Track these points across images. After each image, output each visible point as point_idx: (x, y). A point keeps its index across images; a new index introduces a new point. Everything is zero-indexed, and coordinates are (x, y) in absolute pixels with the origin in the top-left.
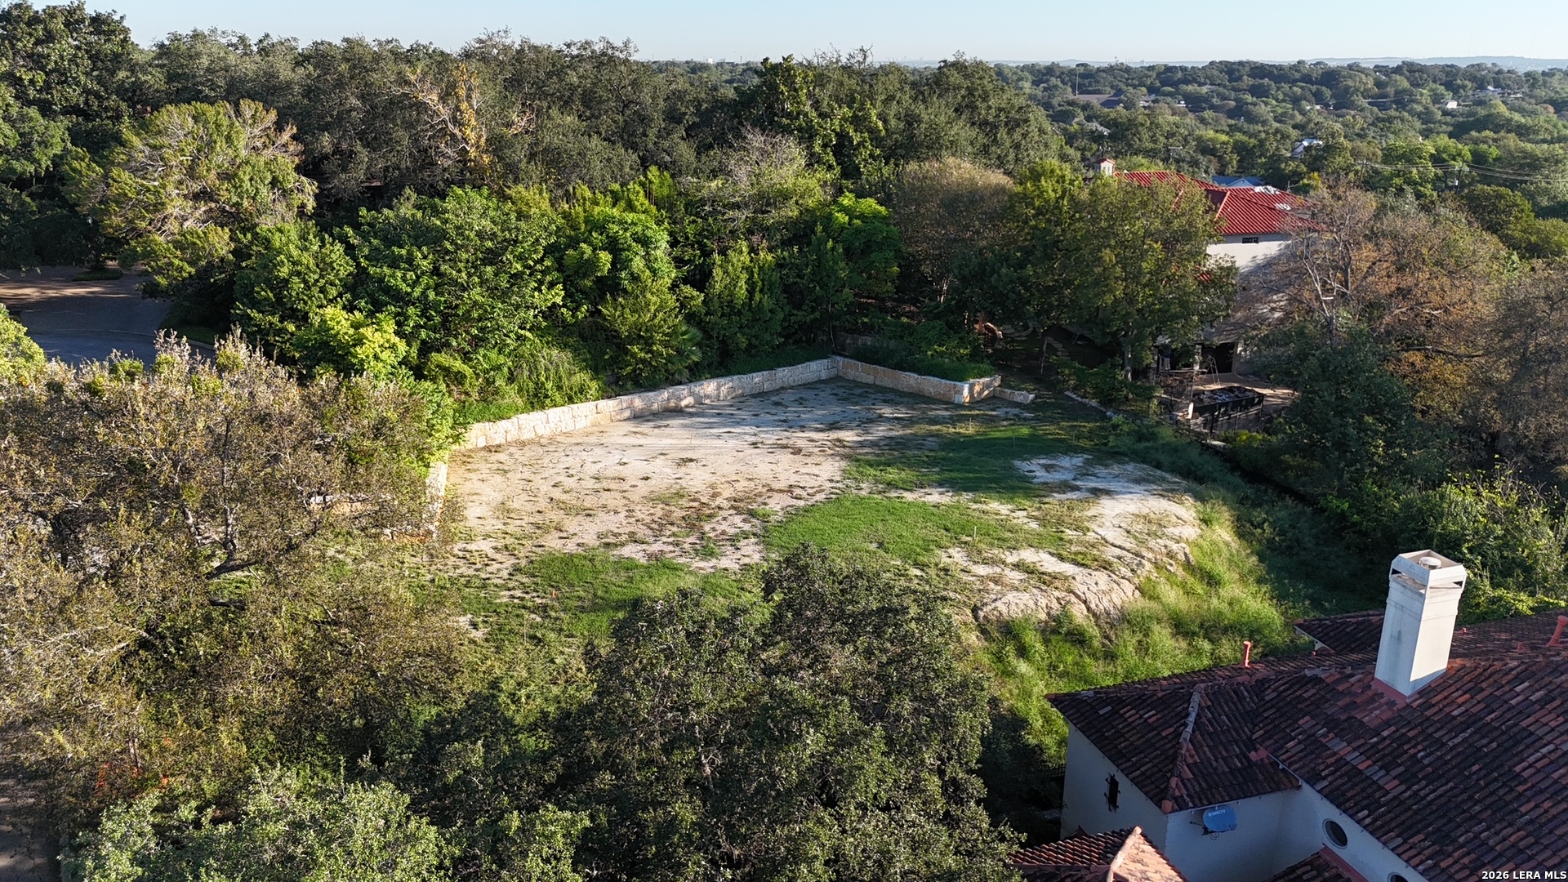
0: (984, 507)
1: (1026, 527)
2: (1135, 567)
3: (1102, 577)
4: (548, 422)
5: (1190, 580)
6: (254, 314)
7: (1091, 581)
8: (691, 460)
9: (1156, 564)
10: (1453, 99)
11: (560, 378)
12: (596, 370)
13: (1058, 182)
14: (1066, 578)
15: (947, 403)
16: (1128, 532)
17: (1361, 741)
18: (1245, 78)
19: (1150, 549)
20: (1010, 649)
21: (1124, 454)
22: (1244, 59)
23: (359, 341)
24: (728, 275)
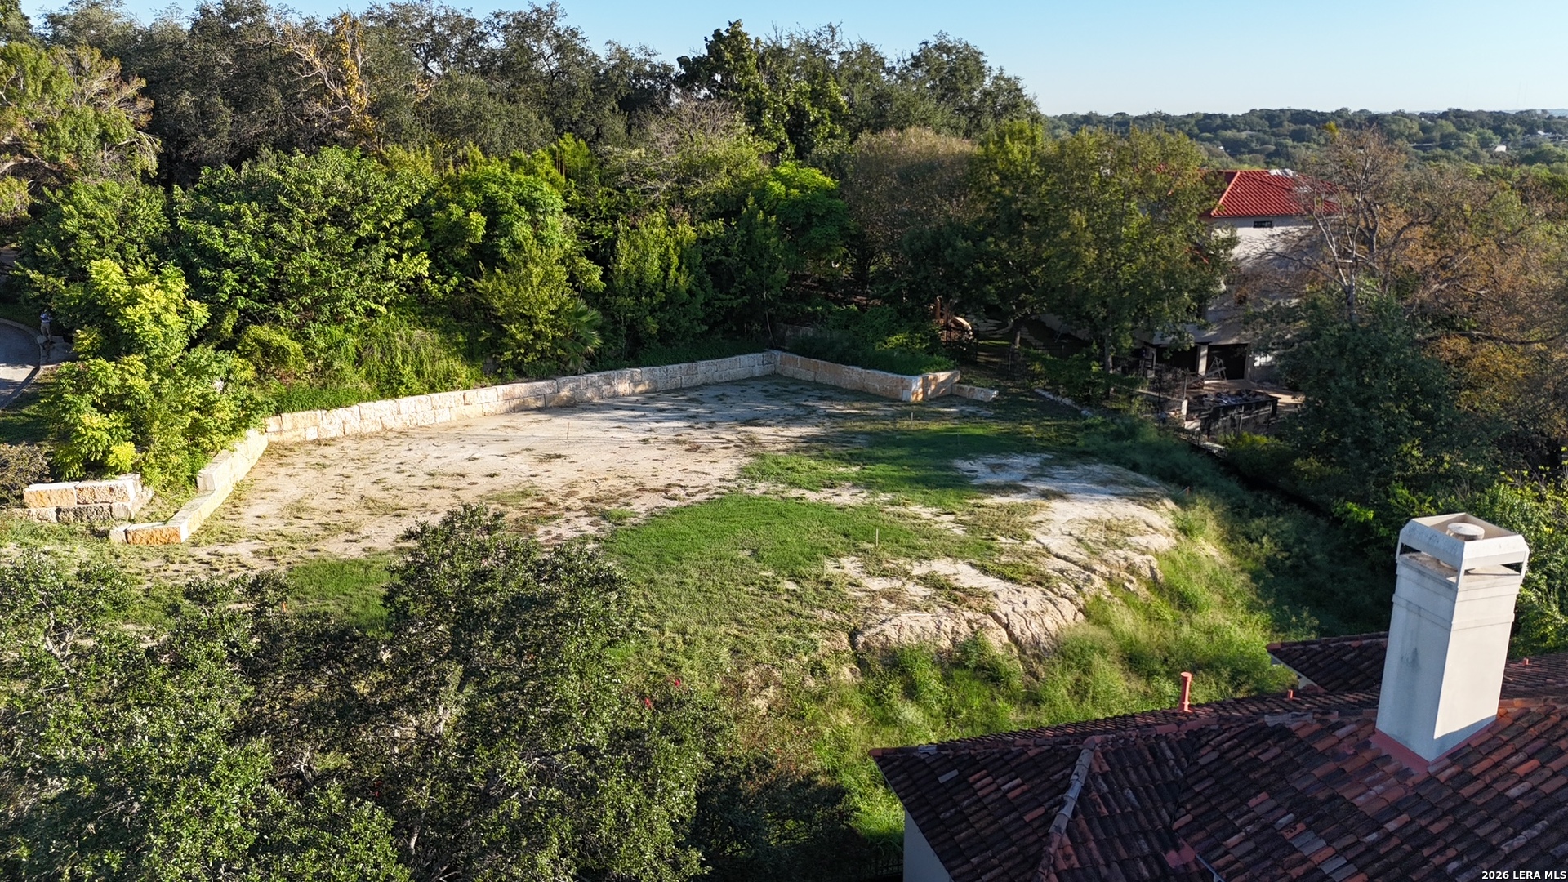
0: (902, 510)
1: (948, 533)
2: (1081, 583)
3: (1034, 595)
4: (399, 413)
5: (1156, 601)
6: (34, 275)
7: (1018, 600)
8: (559, 456)
9: (1110, 580)
10: (1501, 143)
11: (421, 362)
12: (470, 355)
13: (1027, 144)
14: (985, 595)
15: (894, 400)
16: (1079, 540)
17: (1350, 839)
18: (1286, 123)
19: (1105, 562)
20: (895, 687)
21: (1092, 454)
22: (1285, 107)
23: (132, 300)
24: (636, 248)
